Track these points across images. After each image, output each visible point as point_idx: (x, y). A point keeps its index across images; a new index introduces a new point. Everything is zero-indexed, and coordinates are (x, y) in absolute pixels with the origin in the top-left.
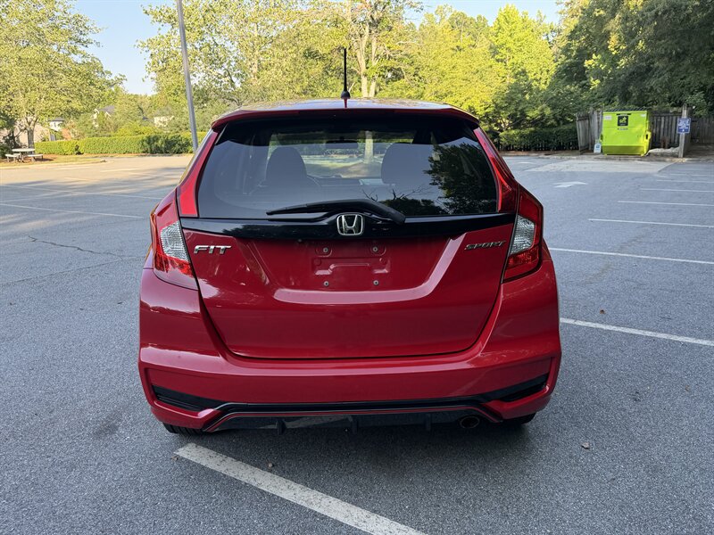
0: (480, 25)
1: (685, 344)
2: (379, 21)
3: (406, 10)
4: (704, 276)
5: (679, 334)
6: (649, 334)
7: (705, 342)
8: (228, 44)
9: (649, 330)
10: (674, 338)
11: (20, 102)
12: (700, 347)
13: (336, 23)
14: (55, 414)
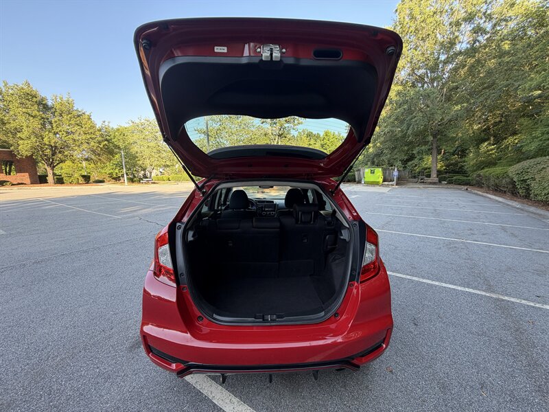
0: (318, 136)
1: (428, 284)
2: (282, 134)
3: (291, 130)
4: (422, 243)
5: (423, 278)
6: (409, 277)
7: (437, 283)
8: (225, 142)
9: (408, 274)
10: (421, 280)
11: (147, 162)
12: (436, 286)
13: (265, 135)
14: (113, 330)
